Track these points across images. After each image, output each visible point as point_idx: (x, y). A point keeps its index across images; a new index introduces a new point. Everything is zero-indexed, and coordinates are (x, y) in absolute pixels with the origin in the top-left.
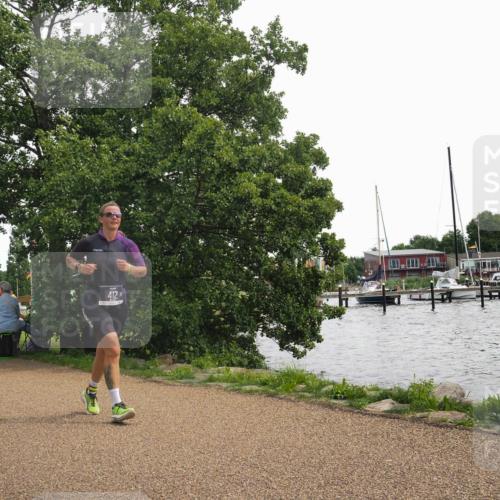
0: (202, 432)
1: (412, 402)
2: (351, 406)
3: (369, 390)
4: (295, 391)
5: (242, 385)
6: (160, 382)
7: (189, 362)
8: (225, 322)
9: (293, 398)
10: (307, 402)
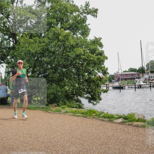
0: (63, 128)
1: (128, 119)
2: (109, 120)
3: (115, 115)
4: (92, 116)
5: (76, 114)
6: (50, 113)
7: (60, 107)
8: (71, 95)
9: (92, 118)
10: (96, 119)
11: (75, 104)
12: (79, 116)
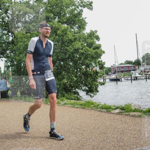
0: (63, 119)
1: (125, 110)
2: (107, 111)
3: (113, 106)
4: (91, 107)
5: (75, 105)
7: (59, 99)
8: (69, 87)
9: (90, 109)
10: (94, 110)
11: (73, 96)
12: (77, 107)
